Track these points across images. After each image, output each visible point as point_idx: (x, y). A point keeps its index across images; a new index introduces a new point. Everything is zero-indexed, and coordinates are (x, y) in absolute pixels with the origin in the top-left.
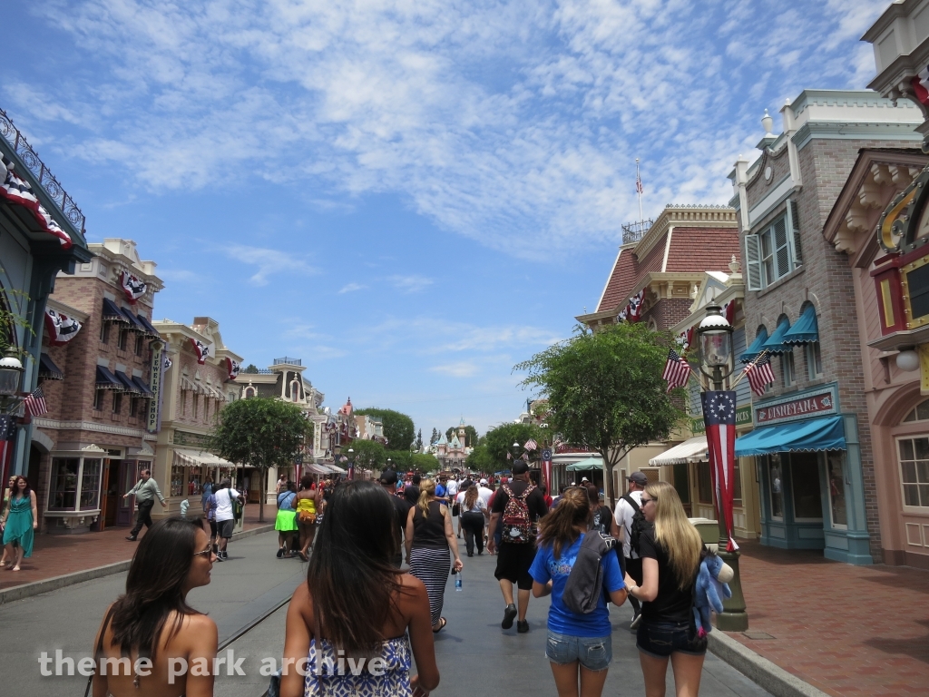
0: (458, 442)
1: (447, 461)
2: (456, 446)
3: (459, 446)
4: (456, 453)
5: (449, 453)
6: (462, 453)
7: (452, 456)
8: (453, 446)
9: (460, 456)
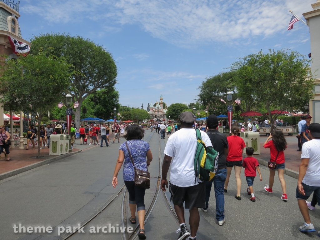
0: (159, 106)
1: (154, 116)
2: (158, 108)
3: (160, 108)
4: (158, 111)
5: (155, 112)
6: (162, 112)
7: (156, 113)
8: (157, 108)
9: (160, 113)
